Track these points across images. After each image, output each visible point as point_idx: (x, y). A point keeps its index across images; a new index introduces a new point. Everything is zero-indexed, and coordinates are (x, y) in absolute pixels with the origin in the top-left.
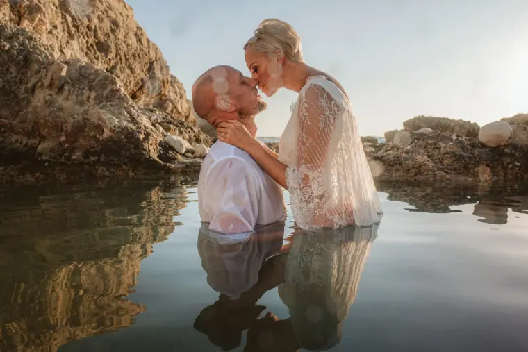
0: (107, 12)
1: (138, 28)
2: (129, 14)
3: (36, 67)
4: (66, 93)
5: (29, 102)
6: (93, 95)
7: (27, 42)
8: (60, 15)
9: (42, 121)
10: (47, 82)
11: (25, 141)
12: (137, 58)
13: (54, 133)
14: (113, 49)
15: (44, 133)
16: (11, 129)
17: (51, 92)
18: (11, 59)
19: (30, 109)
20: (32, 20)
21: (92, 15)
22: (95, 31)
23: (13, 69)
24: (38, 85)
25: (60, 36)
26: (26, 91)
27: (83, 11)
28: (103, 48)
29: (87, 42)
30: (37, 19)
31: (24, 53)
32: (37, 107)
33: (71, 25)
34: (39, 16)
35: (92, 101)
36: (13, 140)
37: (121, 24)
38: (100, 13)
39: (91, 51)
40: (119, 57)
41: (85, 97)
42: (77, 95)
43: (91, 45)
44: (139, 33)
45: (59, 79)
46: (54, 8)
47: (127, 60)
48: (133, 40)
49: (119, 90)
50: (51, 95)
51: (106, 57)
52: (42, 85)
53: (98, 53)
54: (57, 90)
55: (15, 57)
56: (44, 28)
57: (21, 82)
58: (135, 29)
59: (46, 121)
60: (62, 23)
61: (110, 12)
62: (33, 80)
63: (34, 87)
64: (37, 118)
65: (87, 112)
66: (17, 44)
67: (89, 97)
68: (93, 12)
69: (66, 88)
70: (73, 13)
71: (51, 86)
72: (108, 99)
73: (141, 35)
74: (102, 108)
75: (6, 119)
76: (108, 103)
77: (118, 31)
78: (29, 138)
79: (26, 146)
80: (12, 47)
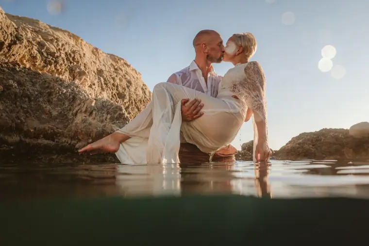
0: (125, 76)
1: (143, 85)
2: (139, 77)
3: (79, 102)
4: (94, 115)
5: (74, 120)
6: (109, 116)
7: (75, 89)
8: (97, 78)
9: (80, 131)
10: (84, 109)
11: (69, 142)
12: (142, 102)
13: (86, 138)
14: (128, 97)
15: (80, 137)
16: (62, 135)
17: (86, 115)
18: (66, 98)
19: (74, 124)
20: (80, 79)
21: (116, 78)
22: (117, 87)
23: (67, 103)
24: (79, 111)
25: (96, 89)
26: (72, 114)
27: (110, 75)
28: (121, 96)
29: (112, 93)
30: (83, 79)
31: (73, 95)
32: (77, 123)
33: (103, 83)
34: (84, 77)
35: (108, 120)
36: (63, 141)
37: (133, 83)
38: (121, 77)
39: (114, 98)
40: (131, 101)
41: (104, 117)
42: (100, 117)
43: (114, 94)
44: (144, 88)
45: (90, 107)
46: (94, 74)
47: (136, 103)
48: (140, 92)
49: (124, 114)
50: (85, 116)
51: (123, 101)
52: (81, 112)
53: (118, 99)
54: (88, 114)
55: (68, 96)
56: (87, 83)
57: (70, 110)
58: (142, 86)
59: (82, 131)
60: (98, 82)
61: (127, 76)
62: (77, 109)
63: (77, 112)
64: (77, 129)
65: (105, 126)
66: (70, 90)
67: (106, 118)
68: (117, 76)
69: (94, 112)
70: (105, 77)
71: (86, 112)
72: (117, 119)
73: (146, 89)
74: (113, 124)
75: (60, 129)
76: (117, 121)
77: (131, 86)
78: (72, 140)
79: (70, 144)
80: (67, 92)
